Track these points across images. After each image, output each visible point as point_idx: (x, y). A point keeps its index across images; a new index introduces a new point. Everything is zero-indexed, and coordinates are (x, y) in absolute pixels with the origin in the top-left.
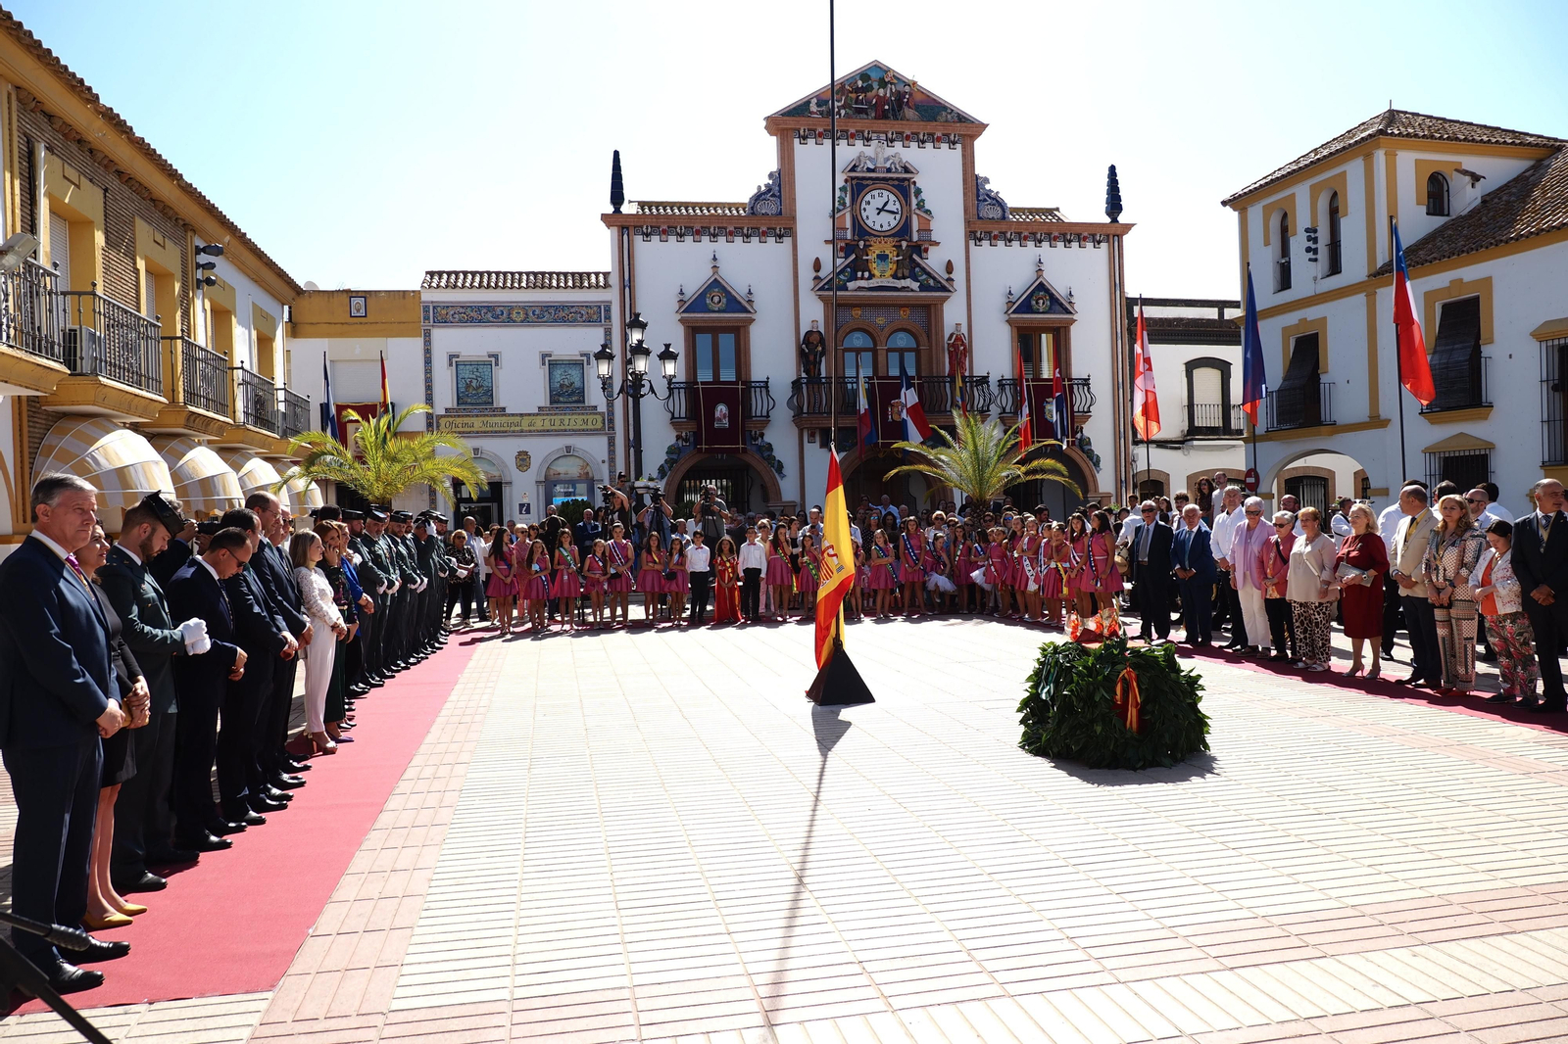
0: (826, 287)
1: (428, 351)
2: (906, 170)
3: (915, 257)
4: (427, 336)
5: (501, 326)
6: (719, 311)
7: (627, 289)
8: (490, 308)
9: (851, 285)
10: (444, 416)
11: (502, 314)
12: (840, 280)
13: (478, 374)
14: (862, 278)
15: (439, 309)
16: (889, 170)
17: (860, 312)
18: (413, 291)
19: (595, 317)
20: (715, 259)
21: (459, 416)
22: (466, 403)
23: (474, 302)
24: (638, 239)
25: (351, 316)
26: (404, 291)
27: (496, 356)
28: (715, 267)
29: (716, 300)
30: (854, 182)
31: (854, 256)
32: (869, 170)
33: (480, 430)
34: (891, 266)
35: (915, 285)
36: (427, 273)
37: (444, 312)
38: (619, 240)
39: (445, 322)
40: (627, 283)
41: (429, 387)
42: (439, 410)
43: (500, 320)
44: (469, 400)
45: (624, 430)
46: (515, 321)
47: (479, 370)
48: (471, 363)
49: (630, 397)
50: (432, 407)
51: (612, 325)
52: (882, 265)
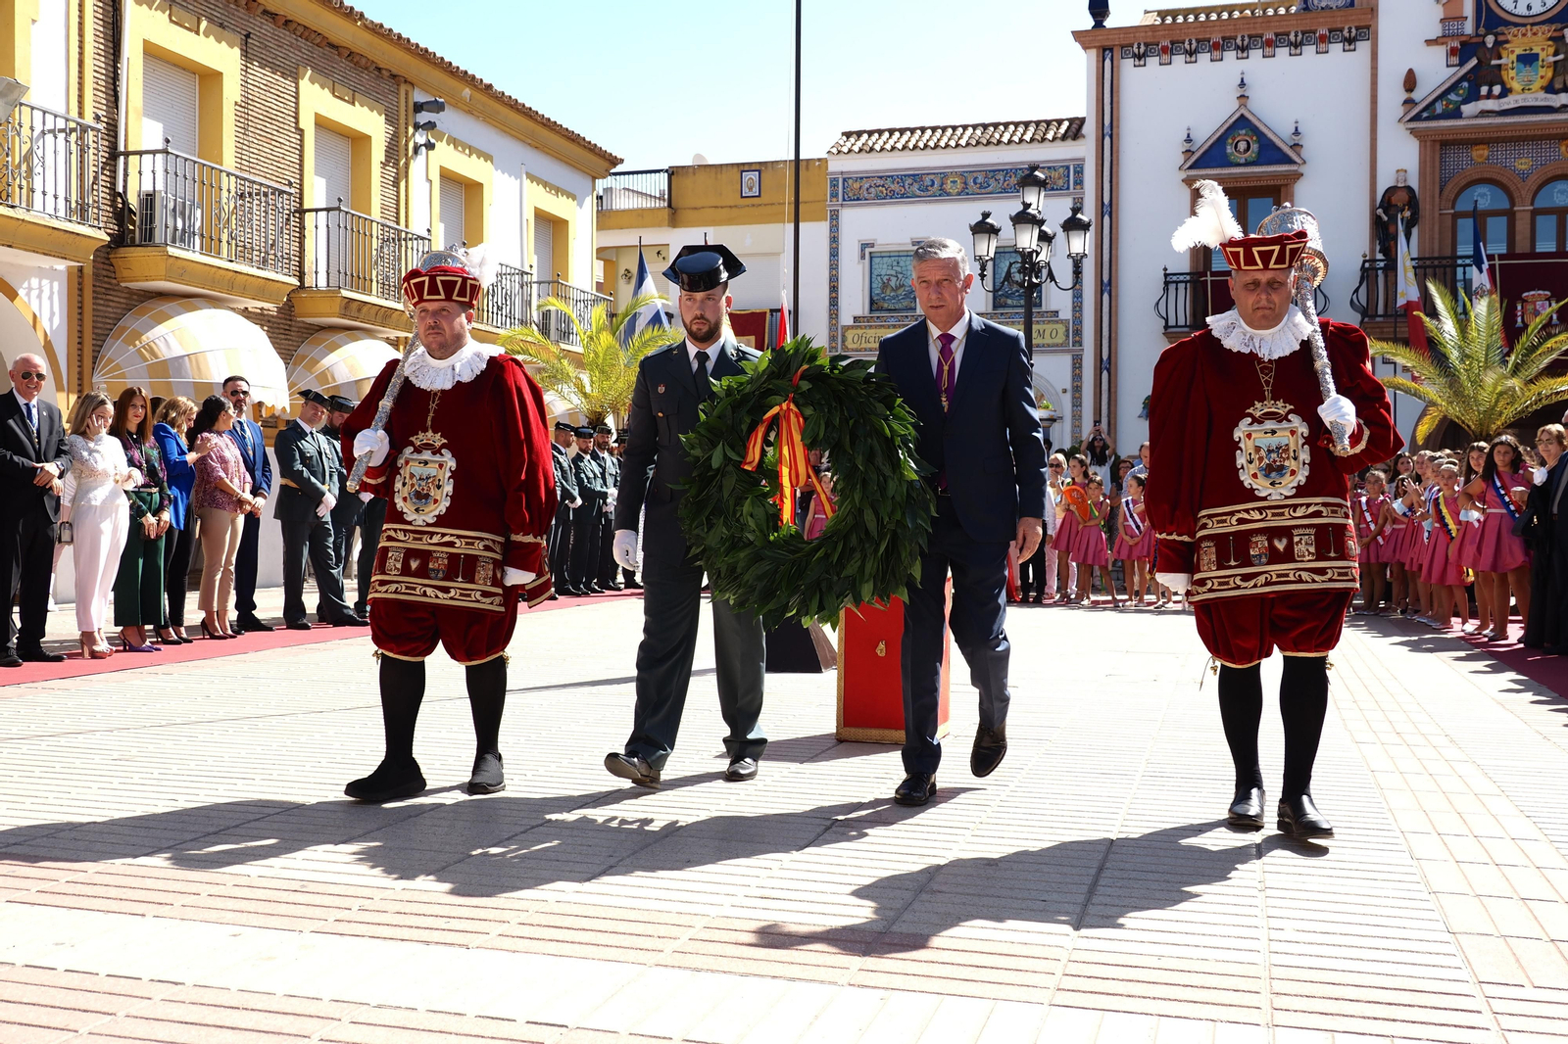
0: (1425, 115)
1: (834, 240)
4: (835, 217)
5: (930, 202)
6: (1247, 164)
7: (1107, 140)
8: (916, 177)
9: (1467, 109)
10: (852, 327)
11: (932, 185)
12: (1450, 102)
13: (899, 269)
14: (1489, 96)
15: (850, 181)
17: (1486, 153)
18: (819, 160)
19: (1061, 183)
20: (1242, 84)
21: (871, 327)
22: (881, 309)
23: (895, 170)
24: (1126, 64)
25: (742, 197)
28: (1242, 96)
29: (1241, 148)
31: (1474, 62)
34: (1542, 72)
36: (843, 134)
37: (856, 185)
38: (1097, 68)
39: (858, 199)
40: (1107, 130)
41: (834, 289)
42: (846, 319)
43: (929, 193)
44: (886, 305)
45: (1095, 344)
46: (948, 194)
47: (902, 264)
48: (889, 255)
49: (1106, 297)
50: (837, 315)
51: (1084, 193)
52: (1527, 71)
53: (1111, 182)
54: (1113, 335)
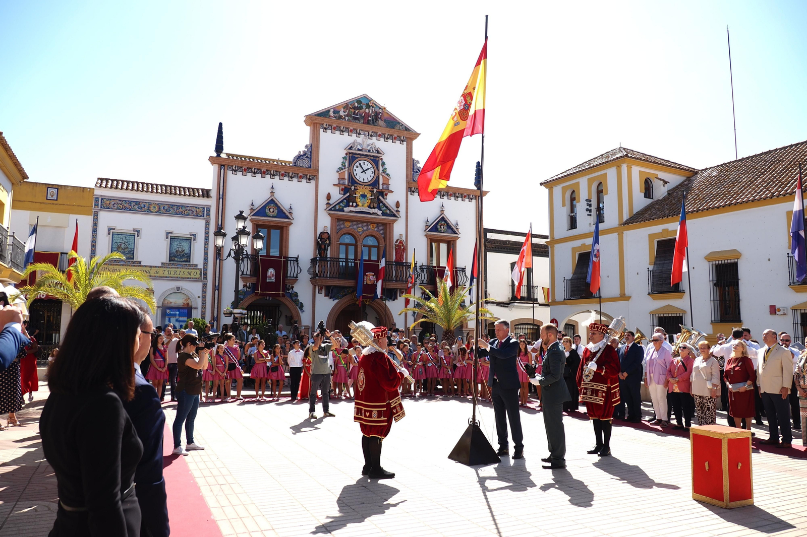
0: (333, 209)
1: (95, 224)
2: (378, 152)
3: (380, 197)
4: (96, 215)
5: (143, 214)
6: (273, 217)
7: (221, 200)
8: (137, 202)
9: (346, 209)
11: (144, 207)
12: (341, 206)
13: (126, 241)
14: (352, 206)
15: (105, 200)
16: (369, 151)
17: (349, 224)
18: (90, 188)
19: (201, 214)
20: (272, 188)
21: (111, 264)
23: (128, 198)
24: (230, 173)
25: (47, 199)
26: (84, 188)
27: (138, 231)
28: (272, 192)
29: (272, 211)
30: (351, 155)
31: (348, 194)
32: (359, 150)
34: (367, 201)
35: (380, 213)
36: (98, 179)
37: (108, 202)
38: (218, 172)
39: (108, 208)
40: (221, 196)
41: (94, 246)
42: (99, 259)
43: (143, 210)
45: (213, 279)
46: (151, 212)
47: (127, 238)
48: (122, 234)
51: (210, 219)
52: (363, 200)
53: (222, 216)
54: (220, 276)
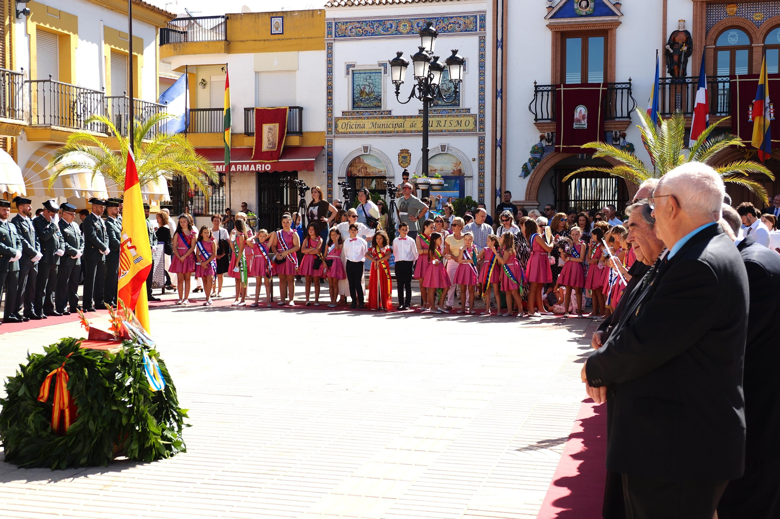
1: (330, 62)
4: (330, 47)
5: (390, 38)
6: (587, 15)
8: (381, 22)
10: (341, 118)
11: (391, 27)
13: (371, 81)
15: (340, 24)
18: (320, 10)
19: (471, 26)
21: (353, 118)
22: (359, 107)
23: (368, 18)
25: (272, 34)
26: (313, 11)
27: (385, 65)
29: (583, 5)
33: (370, 130)
37: (344, 27)
39: (345, 36)
41: (330, 93)
42: (337, 113)
43: (389, 33)
44: (362, 104)
45: (492, 130)
46: (401, 33)
47: (372, 78)
48: (365, 72)
49: (499, 100)
50: (332, 110)
51: (485, 33)
53: (502, 26)
54: (503, 124)
